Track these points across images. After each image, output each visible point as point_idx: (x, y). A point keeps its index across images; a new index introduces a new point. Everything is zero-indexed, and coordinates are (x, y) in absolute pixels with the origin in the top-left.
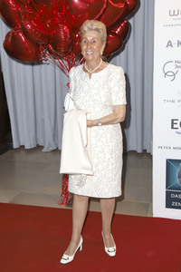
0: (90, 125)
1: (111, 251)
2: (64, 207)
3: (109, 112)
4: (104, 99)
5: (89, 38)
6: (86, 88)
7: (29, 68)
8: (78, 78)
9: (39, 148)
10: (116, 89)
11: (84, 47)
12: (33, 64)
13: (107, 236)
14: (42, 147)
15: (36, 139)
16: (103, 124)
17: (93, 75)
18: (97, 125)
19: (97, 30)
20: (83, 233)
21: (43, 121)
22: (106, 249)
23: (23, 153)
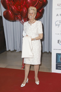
0: (32, 40)
1: (38, 83)
2: (22, 69)
3: (37, 36)
4: (35, 32)
5: (31, 12)
6: (30, 28)
7: (12, 23)
8: (27, 25)
9: (15, 51)
10: (39, 28)
11: (29, 15)
12: (13, 21)
13: (36, 78)
14: (16, 50)
15: (14, 48)
16: (36, 40)
17: (32, 24)
18: (34, 40)
19: (34, 10)
20: (28, 77)
21: (16, 42)
22: (36, 82)
23: (10, 52)
